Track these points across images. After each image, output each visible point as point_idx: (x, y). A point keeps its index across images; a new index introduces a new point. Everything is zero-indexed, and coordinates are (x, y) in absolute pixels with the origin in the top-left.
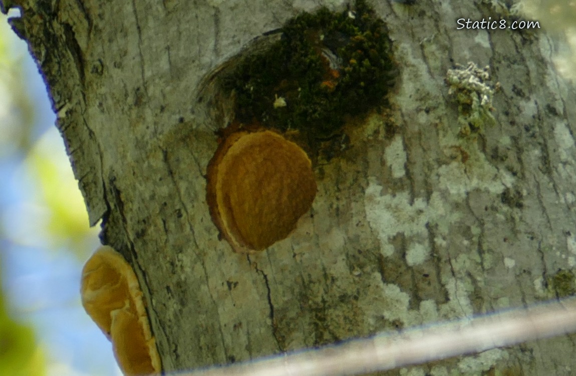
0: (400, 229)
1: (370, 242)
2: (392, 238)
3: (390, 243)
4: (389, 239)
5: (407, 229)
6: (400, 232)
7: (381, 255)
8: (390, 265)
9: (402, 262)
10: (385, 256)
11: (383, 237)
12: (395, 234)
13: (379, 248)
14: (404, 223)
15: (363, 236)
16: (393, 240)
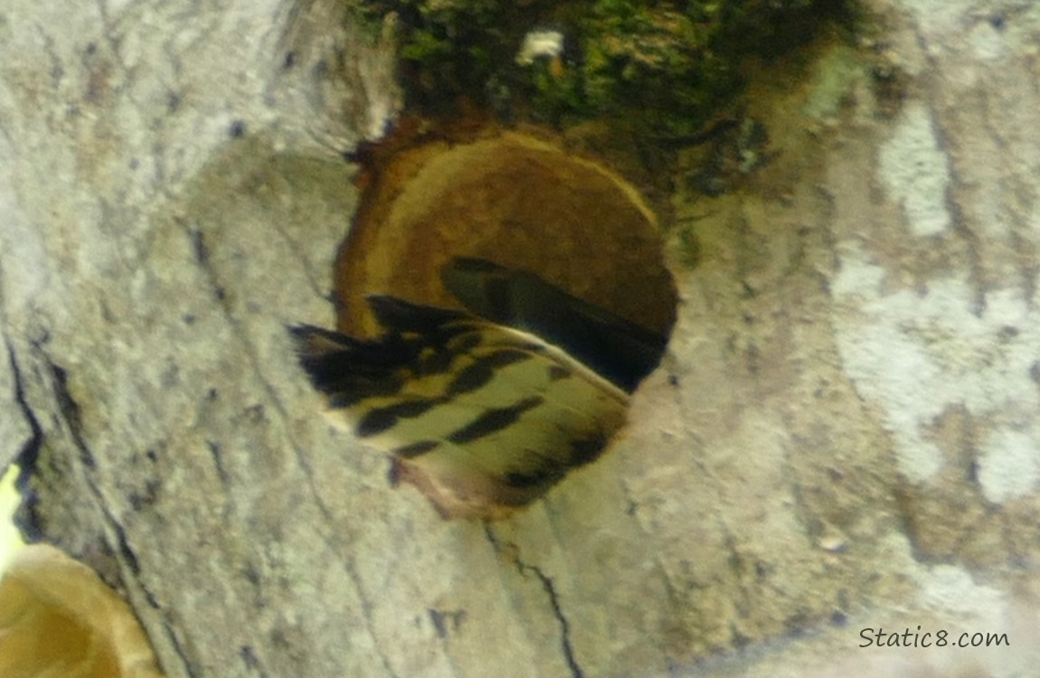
0: (952, 391)
1: (864, 443)
2: (929, 422)
3: (925, 438)
4: (922, 426)
5: (972, 392)
6: (954, 401)
7: (900, 476)
8: (933, 508)
9: (968, 493)
10: (914, 481)
11: (902, 420)
12: (937, 410)
13: (891, 458)
14: (963, 372)
15: (839, 425)
16: (935, 427)
